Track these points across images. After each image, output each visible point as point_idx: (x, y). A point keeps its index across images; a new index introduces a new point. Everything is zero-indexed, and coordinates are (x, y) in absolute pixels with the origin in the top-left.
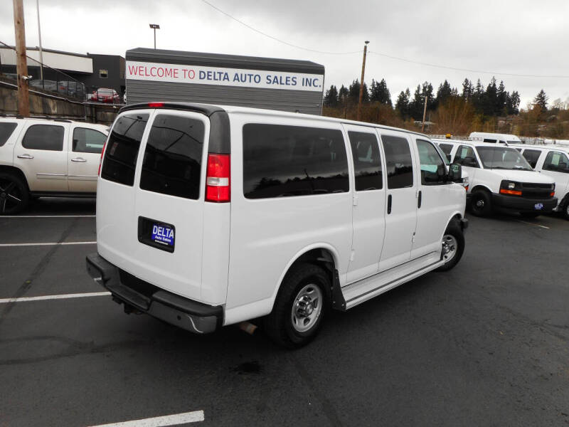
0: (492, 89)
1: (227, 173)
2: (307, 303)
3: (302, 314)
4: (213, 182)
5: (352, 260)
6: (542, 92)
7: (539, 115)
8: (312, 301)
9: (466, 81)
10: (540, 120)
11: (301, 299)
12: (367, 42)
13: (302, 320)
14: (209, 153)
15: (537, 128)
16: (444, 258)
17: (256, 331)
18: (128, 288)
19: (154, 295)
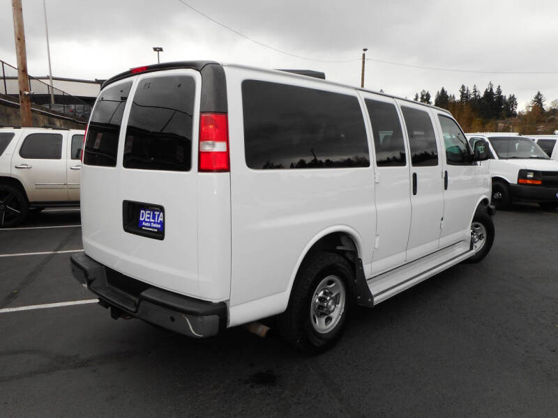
0: (489, 94)
1: (224, 136)
2: (328, 298)
3: (324, 312)
4: (207, 148)
5: (376, 247)
6: (539, 94)
7: (538, 116)
8: (334, 295)
9: (463, 87)
10: (539, 121)
11: (321, 294)
12: (365, 50)
13: (323, 320)
14: (201, 112)
15: (537, 129)
16: (474, 247)
17: (268, 332)
18: (114, 288)
19: (143, 294)
